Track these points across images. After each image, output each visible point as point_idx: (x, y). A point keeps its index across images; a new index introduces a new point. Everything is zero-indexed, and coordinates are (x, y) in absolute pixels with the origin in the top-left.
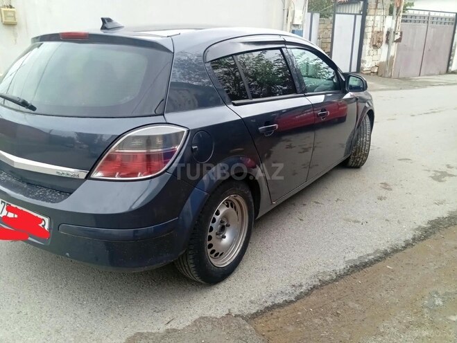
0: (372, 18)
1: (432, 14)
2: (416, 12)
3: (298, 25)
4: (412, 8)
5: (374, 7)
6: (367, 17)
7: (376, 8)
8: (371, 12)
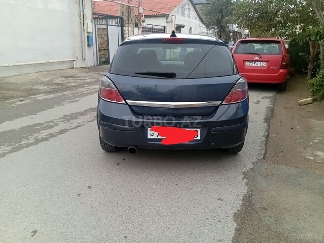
0: (127, 29)
1: (154, 27)
2: (147, 26)
3: (90, 32)
4: (144, 23)
5: (127, 22)
6: (124, 28)
7: (128, 23)
8: (127, 25)
